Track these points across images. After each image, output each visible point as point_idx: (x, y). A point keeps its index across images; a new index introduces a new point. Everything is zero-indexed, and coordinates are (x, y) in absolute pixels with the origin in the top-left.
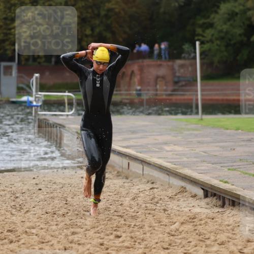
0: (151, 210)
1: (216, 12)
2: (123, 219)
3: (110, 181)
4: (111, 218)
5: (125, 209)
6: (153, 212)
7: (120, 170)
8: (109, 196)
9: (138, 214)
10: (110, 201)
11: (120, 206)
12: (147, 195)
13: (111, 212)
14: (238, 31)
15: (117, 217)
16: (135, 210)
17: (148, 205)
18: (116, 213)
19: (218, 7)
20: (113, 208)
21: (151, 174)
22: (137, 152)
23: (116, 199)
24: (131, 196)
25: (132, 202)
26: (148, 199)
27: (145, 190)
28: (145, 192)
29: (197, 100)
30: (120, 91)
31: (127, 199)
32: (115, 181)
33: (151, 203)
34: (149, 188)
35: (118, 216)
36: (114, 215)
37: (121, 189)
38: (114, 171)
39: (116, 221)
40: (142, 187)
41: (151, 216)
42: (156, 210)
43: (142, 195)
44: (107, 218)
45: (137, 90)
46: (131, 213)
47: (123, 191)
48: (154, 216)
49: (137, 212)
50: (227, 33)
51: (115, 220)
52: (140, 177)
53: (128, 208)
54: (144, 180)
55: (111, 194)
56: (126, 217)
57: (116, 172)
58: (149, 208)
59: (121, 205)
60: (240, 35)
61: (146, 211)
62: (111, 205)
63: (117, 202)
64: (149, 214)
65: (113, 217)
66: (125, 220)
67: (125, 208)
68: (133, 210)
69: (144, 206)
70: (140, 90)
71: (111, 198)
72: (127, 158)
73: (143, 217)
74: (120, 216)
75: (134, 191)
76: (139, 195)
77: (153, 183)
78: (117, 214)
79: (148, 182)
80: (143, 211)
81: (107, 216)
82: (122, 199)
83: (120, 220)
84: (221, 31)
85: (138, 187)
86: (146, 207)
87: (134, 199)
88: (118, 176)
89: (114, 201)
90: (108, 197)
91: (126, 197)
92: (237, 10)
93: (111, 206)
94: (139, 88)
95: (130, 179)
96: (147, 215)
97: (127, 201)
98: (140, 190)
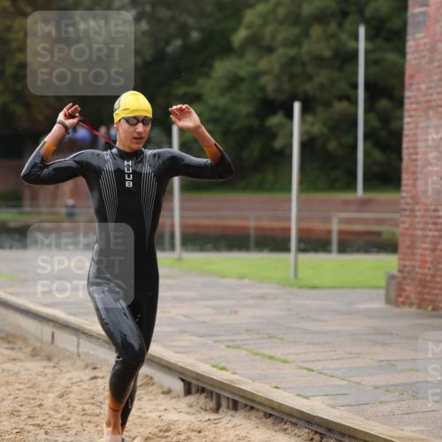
0: (92, 415)
1: (207, 76)
2: (42, 431)
3: (20, 364)
4: (22, 429)
5: (47, 414)
6: (96, 418)
7: (38, 345)
8: (18, 389)
9: (69, 422)
10: (20, 399)
11: (37, 408)
12: (85, 389)
13: (23, 418)
14: (245, 109)
15: (32, 427)
16: (63, 416)
17: (86, 407)
18: (30, 420)
19: (211, 67)
20: (25, 411)
21: (92, 352)
22: (69, 314)
23: (31, 396)
24: (57, 390)
25: (59, 402)
26: (86, 396)
27: (82, 381)
28: (82, 384)
29: (172, 226)
30: (38, 206)
31: (50, 395)
32: (29, 365)
33: (93, 404)
34: (88, 378)
35: (34, 425)
36: (27, 424)
37: (39, 378)
38: (27, 347)
39: (30, 434)
40: (77, 375)
41: (93, 425)
42: (101, 416)
43: (75, 388)
44: (16, 428)
45: (67, 207)
46: (57, 421)
47: (43, 383)
48: (97, 426)
49: (68, 419)
50: (225, 111)
51: (29, 432)
52: (72, 358)
53: (51, 412)
54: (80, 364)
55: (21, 386)
56: (48, 427)
57: (30, 349)
58: (88, 412)
59: (40, 405)
60: (248, 116)
61: (84, 418)
62: (22, 406)
63: (32, 401)
64: (89, 422)
65: (26, 428)
66: (46, 433)
67: (46, 411)
68: (60, 416)
69: (79, 408)
70: (73, 207)
71: (21, 393)
72: (51, 324)
73: (78, 427)
74: (38, 425)
75: (62, 382)
76: (71, 389)
77: (95, 368)
78: (34, 423)
79: (86, 367)
80: (79, 417)
81: (14, 426)
82: (41, 395)
83: (37, 432)
84: (214, 109)
85: (68, 375)
86: (84, 410)
87: (61, 396)
88: (33, 356)
89: (28, 398)
90: (18, 392)
91: (48, 393)
92: (243, 73)
93: (21, 409)
94: (71, 202)
95: (55, 360)
96: (85, 425)
97: (50, 400)
98: (74, 380)
